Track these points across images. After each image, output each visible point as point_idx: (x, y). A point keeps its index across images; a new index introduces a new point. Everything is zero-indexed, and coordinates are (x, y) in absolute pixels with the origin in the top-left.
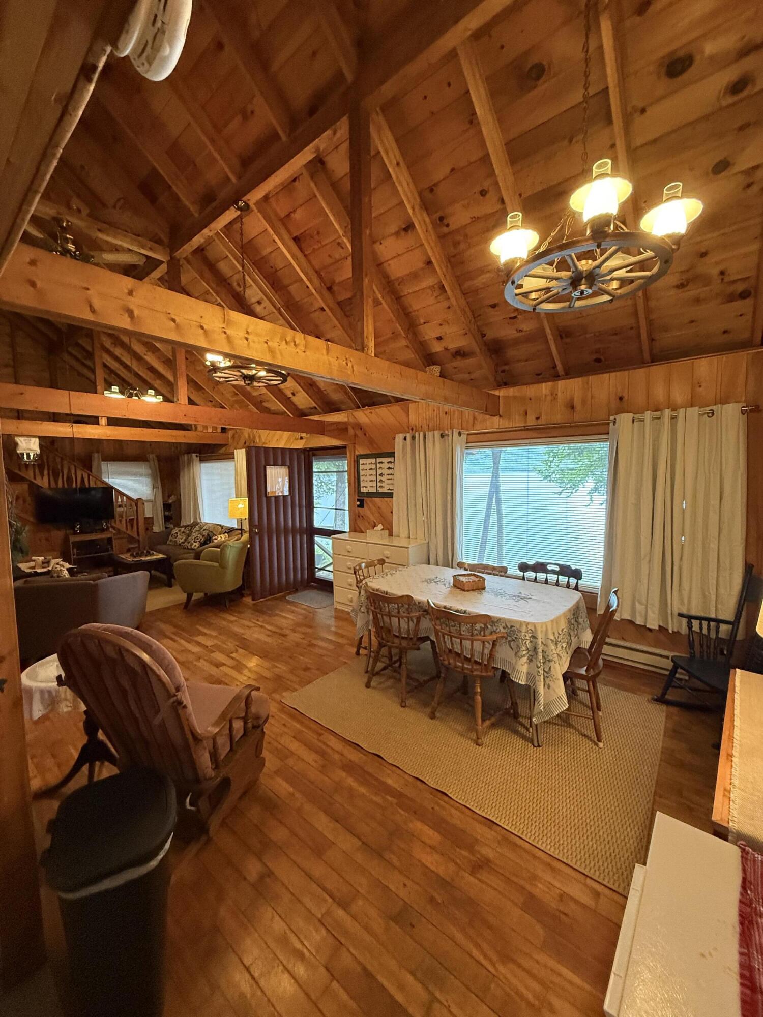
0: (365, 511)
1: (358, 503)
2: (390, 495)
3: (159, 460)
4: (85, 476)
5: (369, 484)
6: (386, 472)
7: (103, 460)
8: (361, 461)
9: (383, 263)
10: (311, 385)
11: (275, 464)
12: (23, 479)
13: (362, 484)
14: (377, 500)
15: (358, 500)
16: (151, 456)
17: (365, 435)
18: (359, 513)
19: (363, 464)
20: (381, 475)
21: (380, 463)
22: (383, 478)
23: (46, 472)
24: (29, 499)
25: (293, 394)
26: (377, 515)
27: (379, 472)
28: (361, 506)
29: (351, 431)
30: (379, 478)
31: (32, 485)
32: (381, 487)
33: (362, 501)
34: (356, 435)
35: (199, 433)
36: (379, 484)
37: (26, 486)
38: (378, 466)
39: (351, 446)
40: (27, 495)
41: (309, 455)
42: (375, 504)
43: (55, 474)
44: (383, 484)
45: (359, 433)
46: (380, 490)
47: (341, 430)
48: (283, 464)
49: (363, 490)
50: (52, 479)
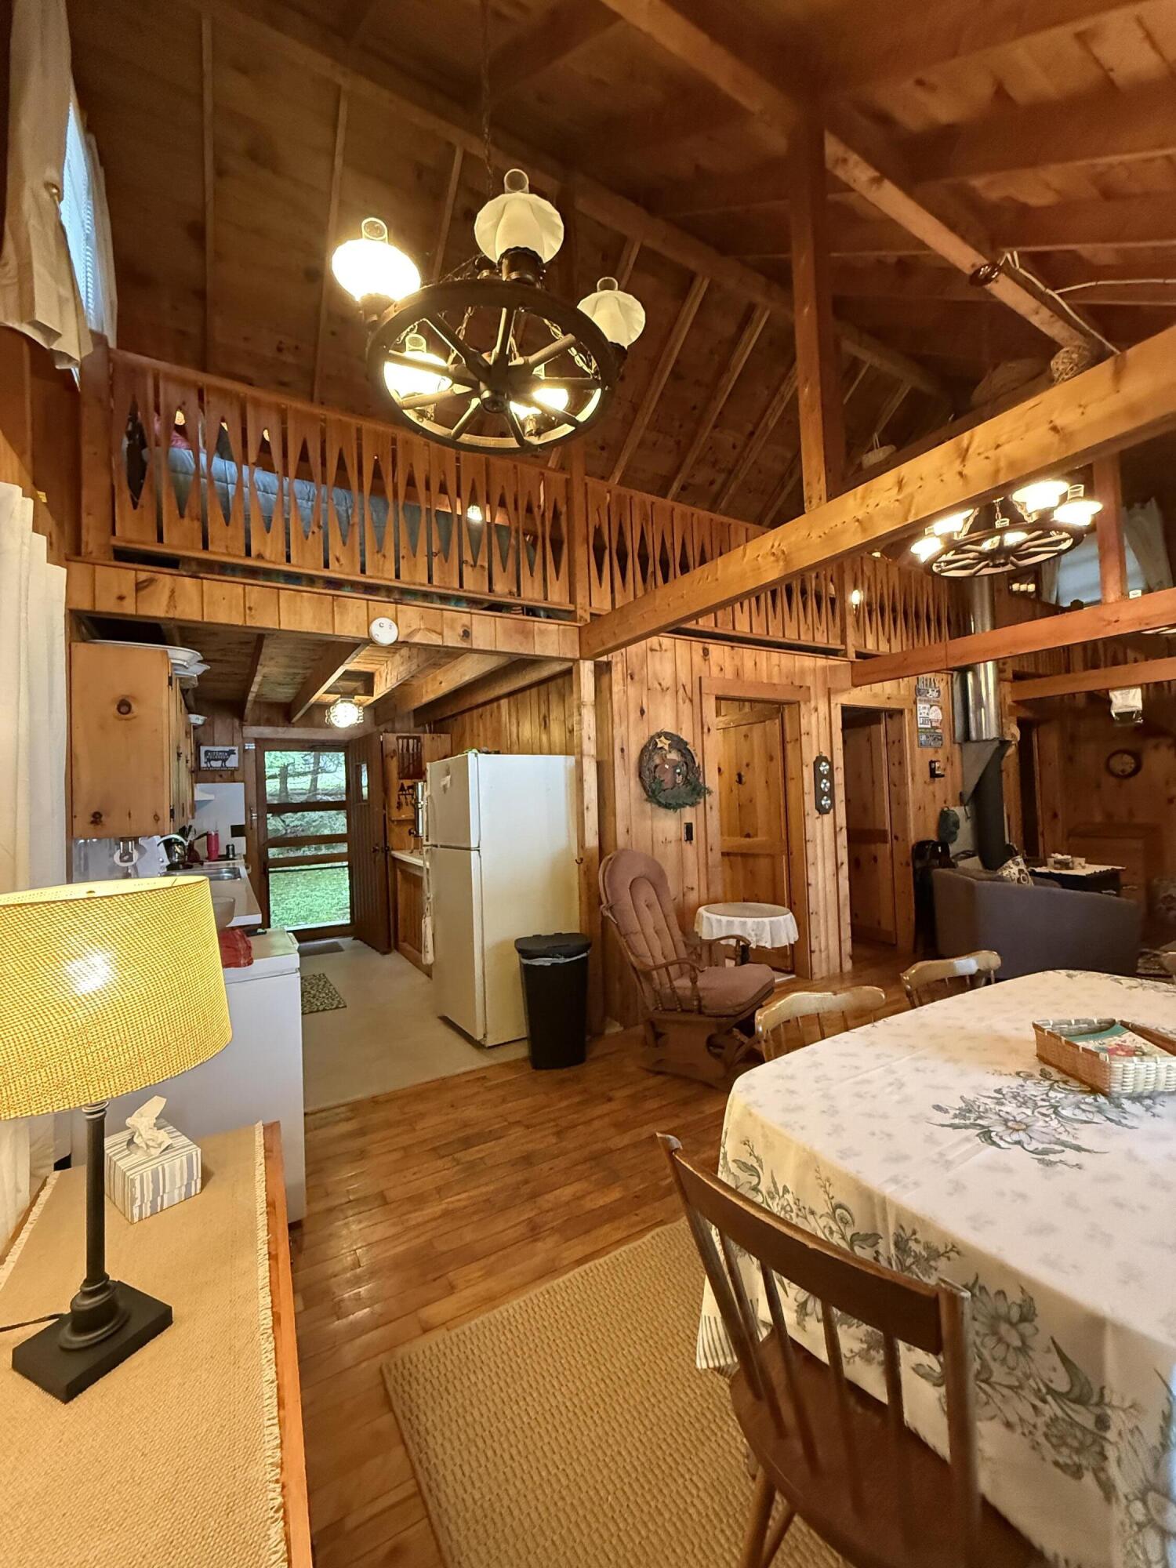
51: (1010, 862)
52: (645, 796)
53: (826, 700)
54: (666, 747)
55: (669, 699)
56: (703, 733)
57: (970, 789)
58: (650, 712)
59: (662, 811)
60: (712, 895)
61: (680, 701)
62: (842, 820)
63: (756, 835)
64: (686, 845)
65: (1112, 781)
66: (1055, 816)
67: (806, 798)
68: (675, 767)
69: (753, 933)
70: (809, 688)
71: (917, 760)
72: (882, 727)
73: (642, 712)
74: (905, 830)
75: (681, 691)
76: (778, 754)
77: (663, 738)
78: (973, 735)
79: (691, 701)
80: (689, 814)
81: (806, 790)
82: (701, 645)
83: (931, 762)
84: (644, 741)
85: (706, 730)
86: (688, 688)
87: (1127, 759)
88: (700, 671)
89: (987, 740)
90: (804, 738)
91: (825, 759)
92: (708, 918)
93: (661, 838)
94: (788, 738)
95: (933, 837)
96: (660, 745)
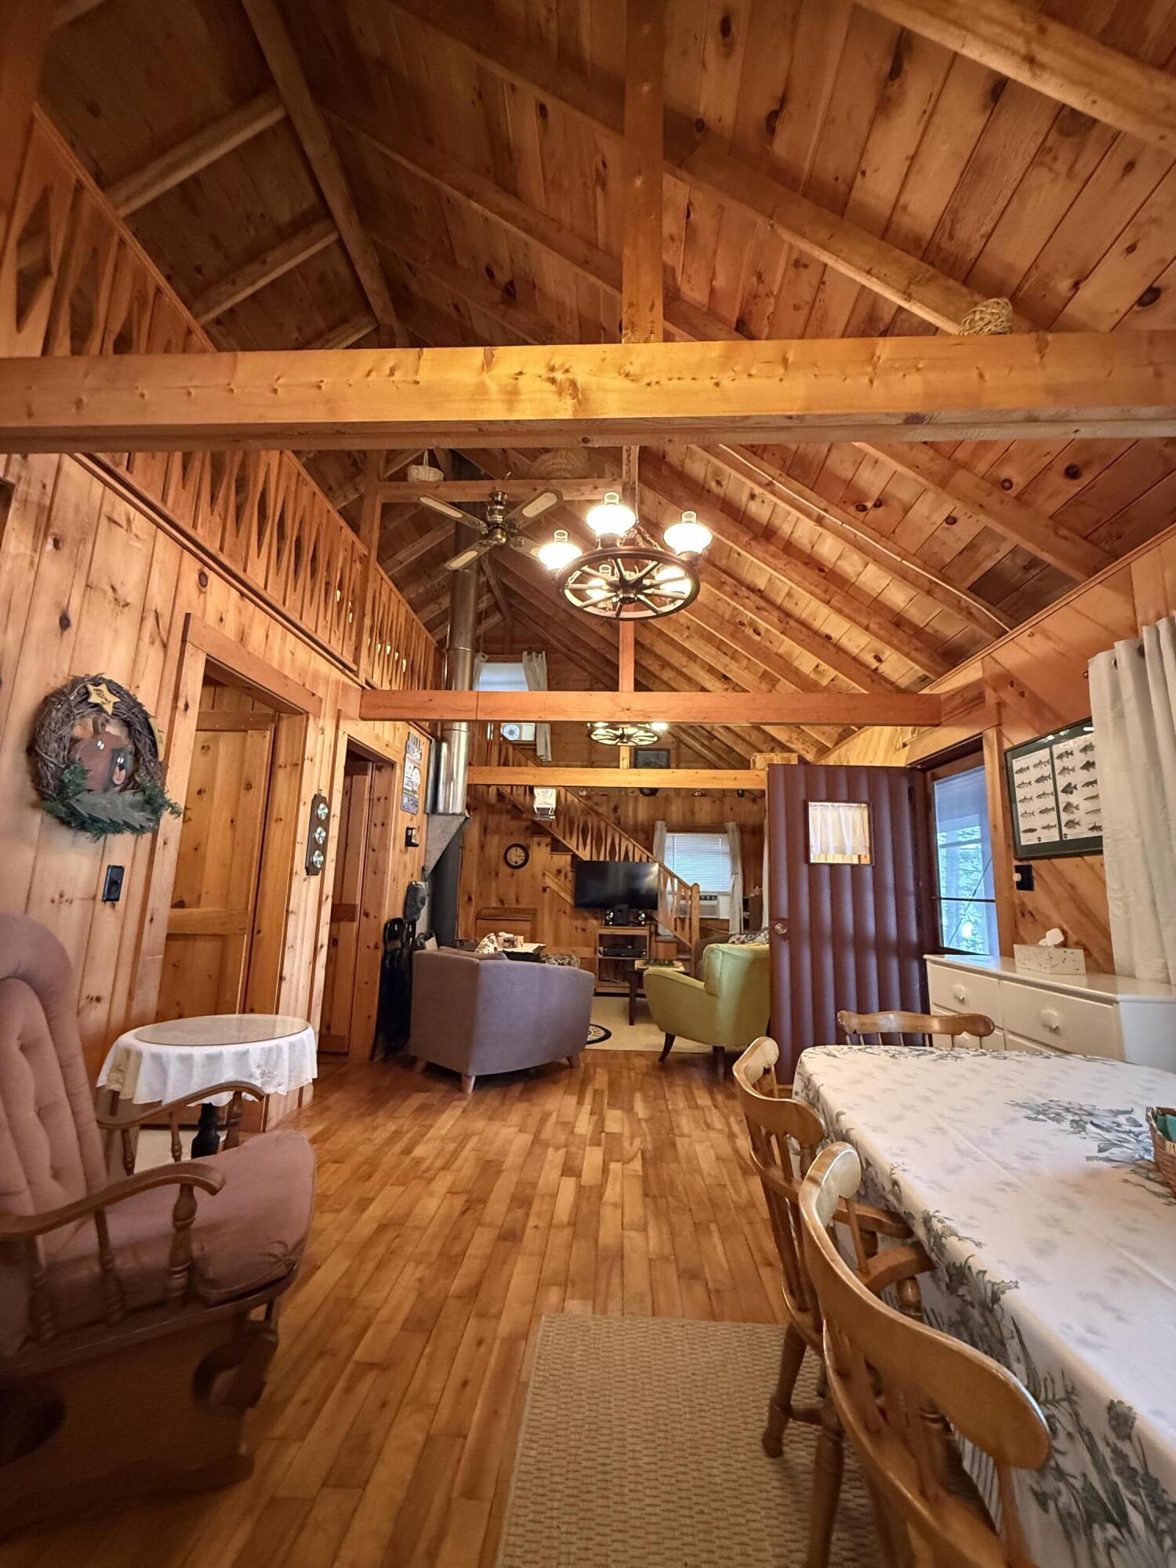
0: (1036, 898)
1: (1017, 877)
2: (1092, 847)
3: (742, 833)
4: (631, 847)
5: (1038, 821)
6: (1080, 777)
7: (670, 831)
8: (1017, 764)
9: (890, 220)
10: (897, 625)
11: (831, 798)
12: (567, 850)
13: (1023, 824)
14: (1063, 864)
15: (1018, 869)
16: (731, 825)
17: (1022, 694)
18: (1023, 904)
19: (1021, 771)
20: (1069, 789)
21: (1060, 757)
22: (1074, 799)
23: (589, 841)
24: (570, 874)
25: (878, 659)
26: (1070, 907)
27: (1062, 782)
28: (1026, 884)
29: (991, 697)
30: (1063, 799)
31: (574, 857)
32: (1071, 824)
33: (1026, 872)
34: (1000, 705)
35: (757, 772)
36: (1065, 817)
37: (569, 858)
38: (1059, 765)
39: (991, 734)
40: (569, 868)
41: (925, 778)
42: (1060, 876)
43: (599, 841)
44: (1076, 816)
45: (1008, 695)
46: (1071, 834)
47: (971, 701)
48: (852, 798)
49: (1026, 840)
50: (594, 851)
51: (486, 939)
52: (33, 796)
53: (334, 722)
54: (109, 708)
55: (126, 622)
56: (174, 708)
57: (431, 865)
58: (85, 627)
59: (64, 836)
60: (136, 1010)
61: (146, 639)
62: (329, 889)
63: (198, 904)
64: (105, 912)
65: (509, 870)
66: (470, 899)
67: (298, 847)
68: (116, 752)
69: (257, 1072)
70: (321, 700)
71: (400, 822)
72: (368, 778)
73: (65, 623)
74: (379, 905)
75: (150, 622)
76: (261, 782)
77: (103, 687)
78: (441, 807)
79: (165, 646)
80: (121, 849)
81: (299, 839)
82: (199, 565)
83: (408, 829)
84: (58, 683)
85: (181, 704)
86: (164, 621)
87: (520, 851)
88: (189, 603)
89: (454, 814)
90: (307, 763)
91: (323, 800)
92: (157, 1058)
93: (52, 892)
94: (282, 759)
95: (400, 915)
96: (94, 699)
